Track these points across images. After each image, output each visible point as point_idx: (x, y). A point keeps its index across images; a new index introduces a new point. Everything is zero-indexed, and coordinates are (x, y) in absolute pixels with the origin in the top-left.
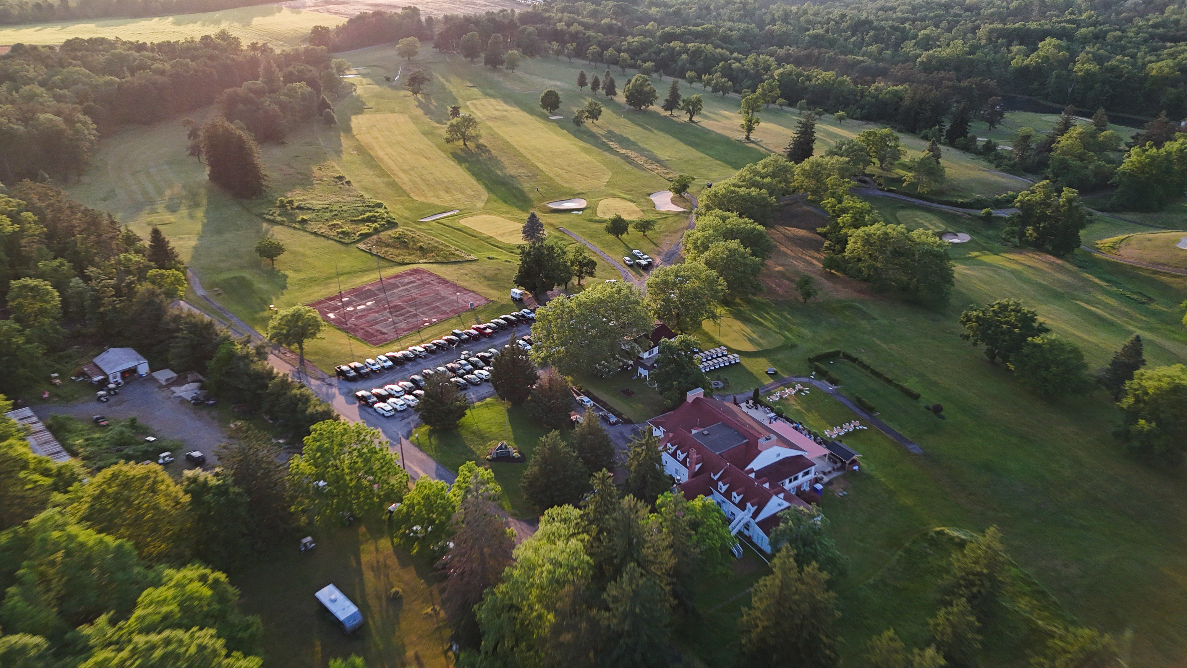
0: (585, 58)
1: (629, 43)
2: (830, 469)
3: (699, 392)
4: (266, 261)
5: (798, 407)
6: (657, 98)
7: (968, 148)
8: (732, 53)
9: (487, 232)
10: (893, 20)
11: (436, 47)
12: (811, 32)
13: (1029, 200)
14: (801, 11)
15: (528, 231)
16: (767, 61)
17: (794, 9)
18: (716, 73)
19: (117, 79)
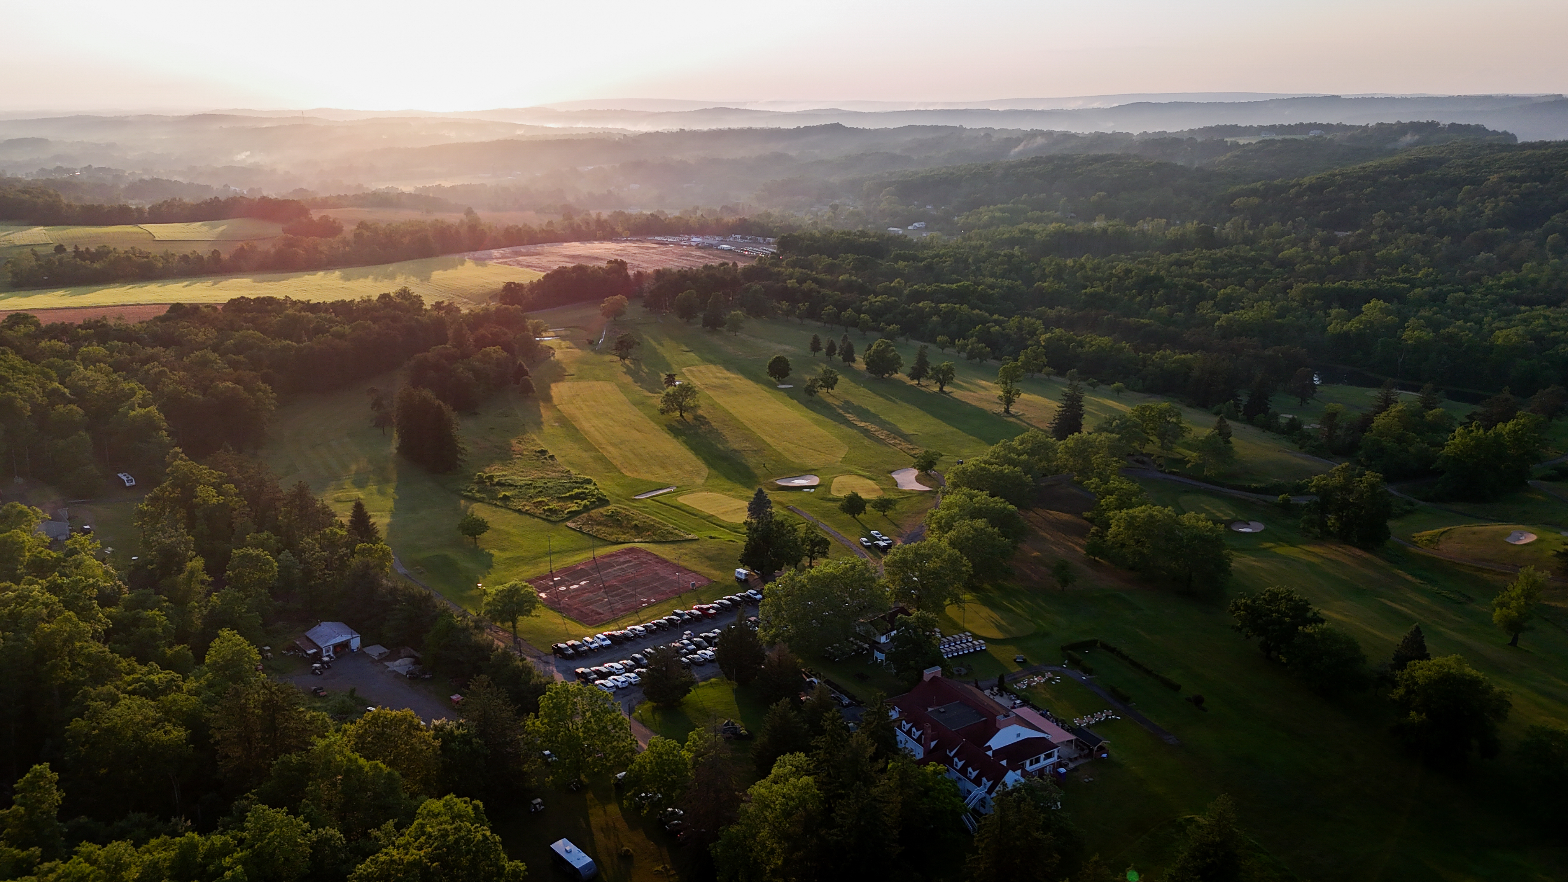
0: (819, 319)
1: (871, 303)
2: (1076, 756)
3: (937, 670)
4: (468, 539)
5: (1048, 696)
6: (902, 366)
7: (1269, 425)
8: (992, 315)
9: (708, 510)
10: (1189, 276)
11: (645, 306)
12: (1088, 290)
13: (1325, 485)
14: (1077, 265)
15: (754, 508)
16: (1033, 324)
17: (1070, 262)
18: (972, 337)
19: (294, 344)
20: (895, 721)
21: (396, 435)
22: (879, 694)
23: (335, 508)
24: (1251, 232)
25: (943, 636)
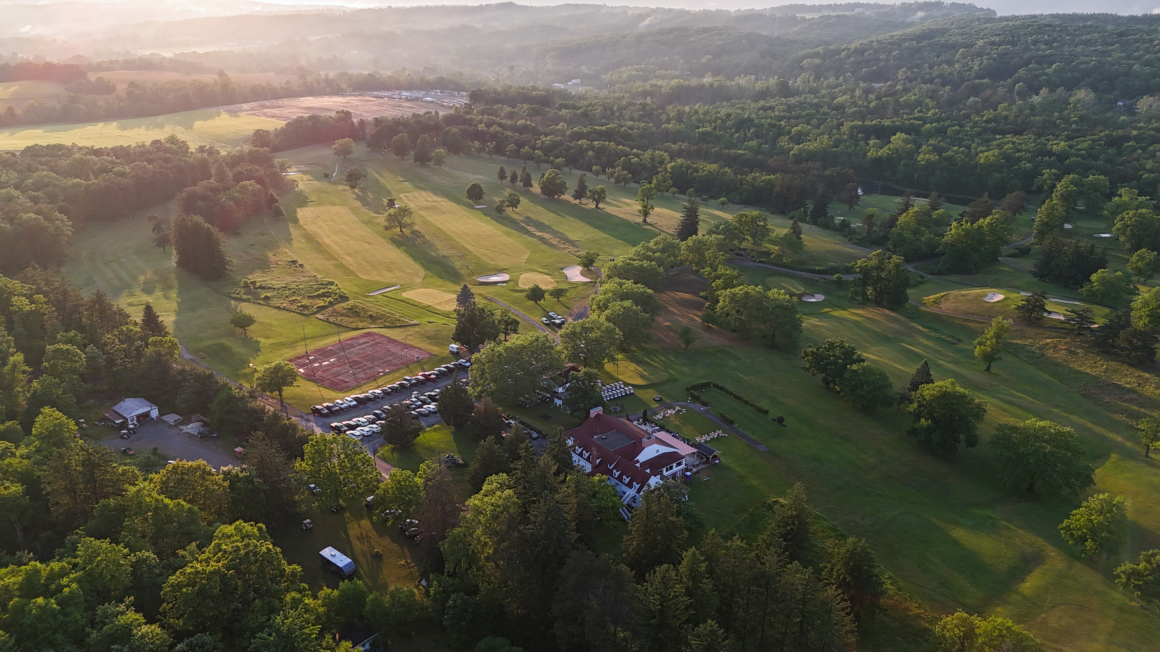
0: (504, 154)
1: (542, 142)
2: (698, 463)
3: (599, 410)
4: (239, 330)
5: (677, 423)
6: (567, 189)
7: (827, 226)
8: (632, 150)
9: (426, 302)
10: (772, 118)
11: (368, 147)
12: (700, 130)
13: (866, 266)
14: (693, 111)
15: (461, 299)
16: (662, 156)
17: (687, 109)
18: (618, 166)
19: (83, 181)
20: (570, 447)
21: (174, 252)
22: (559, 428)
23: (128, 310)
24: (815, 85)
25: (603, 385)
